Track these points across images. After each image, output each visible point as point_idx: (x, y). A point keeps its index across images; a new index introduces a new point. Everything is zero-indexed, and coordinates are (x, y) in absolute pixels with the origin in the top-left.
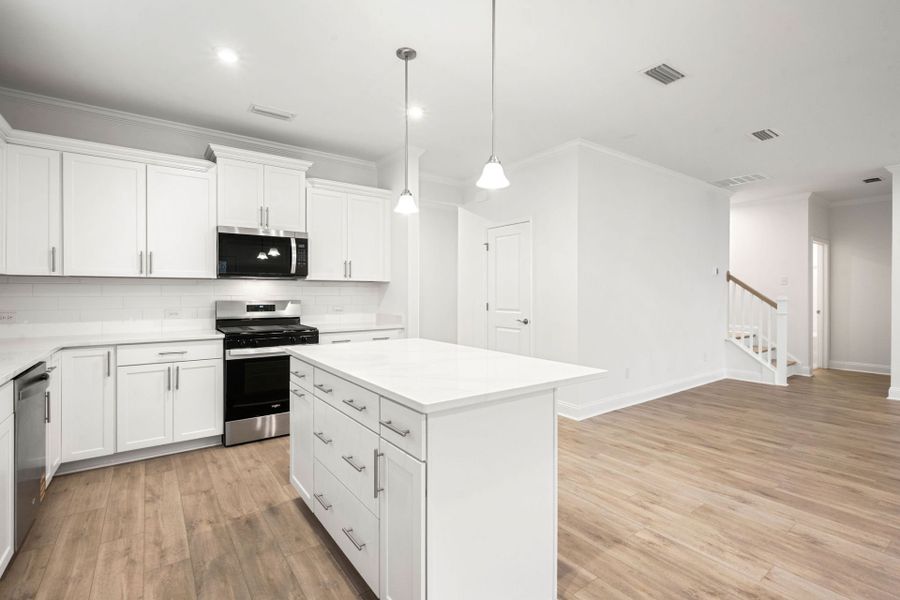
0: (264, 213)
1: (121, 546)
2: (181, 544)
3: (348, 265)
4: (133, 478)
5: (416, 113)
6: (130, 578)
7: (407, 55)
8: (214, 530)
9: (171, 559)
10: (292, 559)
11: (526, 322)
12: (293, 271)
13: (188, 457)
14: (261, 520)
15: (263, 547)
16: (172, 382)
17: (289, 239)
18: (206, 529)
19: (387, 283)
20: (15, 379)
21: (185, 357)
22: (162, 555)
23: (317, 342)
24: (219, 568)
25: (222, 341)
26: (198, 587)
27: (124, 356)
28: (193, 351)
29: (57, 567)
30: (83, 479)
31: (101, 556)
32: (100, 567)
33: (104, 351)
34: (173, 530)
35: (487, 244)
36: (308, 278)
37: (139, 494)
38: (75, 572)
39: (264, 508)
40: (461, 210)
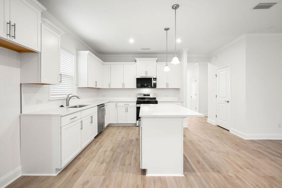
0: (146, 72)
1: (112, 138)
2: (119, 141)
3: (167, 84)
4: (119, 128)
5: (179, 41)
6: (110, 143)
7: (167, 29)
8: (125, 140)
9: (117, 142)
10: (134, 148)
11: (228, 102)
12: (153, 86)
13: (129, 127)
14: (134, 141)
15: (131, 145)
16: (127, 111)
17: (152, 78)
18: (124, 139)
19: (179, 89)
20: (98, 106)
21: (129, 105)
22: (116, 142)
23: (157, 104)
24: (122, 146)
25: (136, 103)
26: (118, 148)
27: (119, 104)
28: (131, 104)
29: (103, 139)
30: (112, 127)
31: (109, 139)
32: (107, 141)
33: (115, 103)
34: (120, 138)
35: (216, 75)
36: (157, 88)
37: (118, 131)
38: (104, 140)
39: (136, 139)
40: (209, 64)
